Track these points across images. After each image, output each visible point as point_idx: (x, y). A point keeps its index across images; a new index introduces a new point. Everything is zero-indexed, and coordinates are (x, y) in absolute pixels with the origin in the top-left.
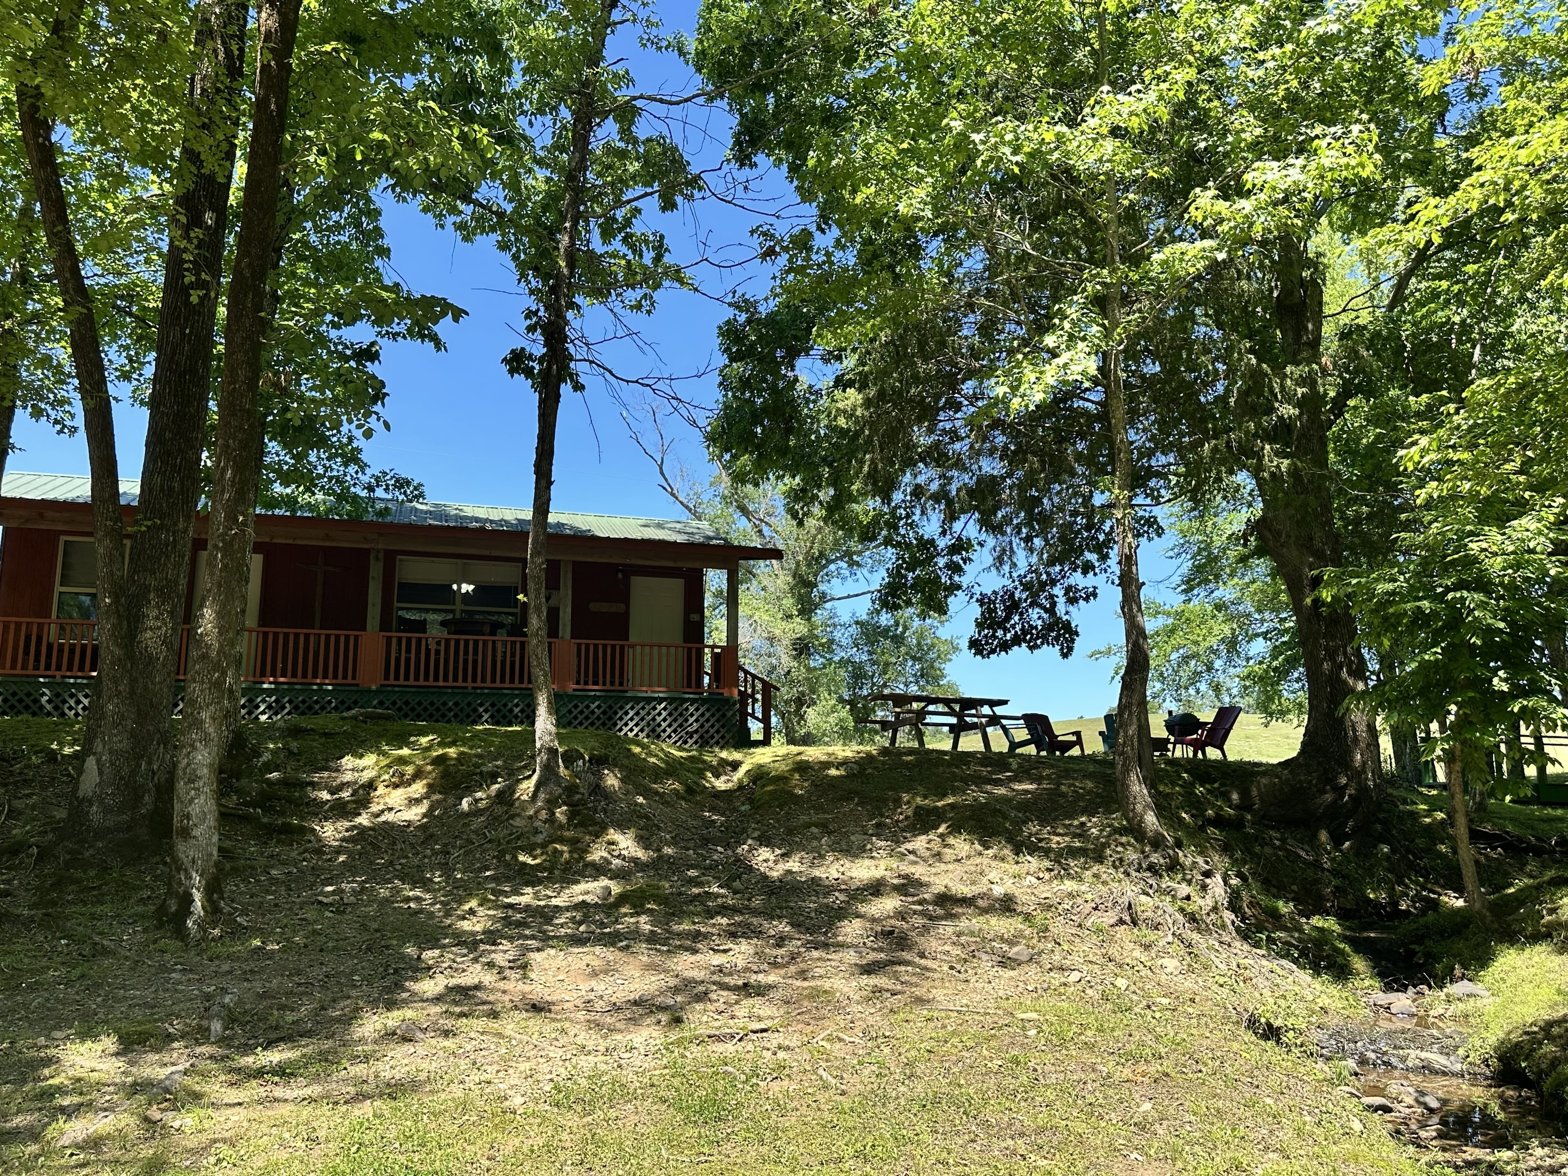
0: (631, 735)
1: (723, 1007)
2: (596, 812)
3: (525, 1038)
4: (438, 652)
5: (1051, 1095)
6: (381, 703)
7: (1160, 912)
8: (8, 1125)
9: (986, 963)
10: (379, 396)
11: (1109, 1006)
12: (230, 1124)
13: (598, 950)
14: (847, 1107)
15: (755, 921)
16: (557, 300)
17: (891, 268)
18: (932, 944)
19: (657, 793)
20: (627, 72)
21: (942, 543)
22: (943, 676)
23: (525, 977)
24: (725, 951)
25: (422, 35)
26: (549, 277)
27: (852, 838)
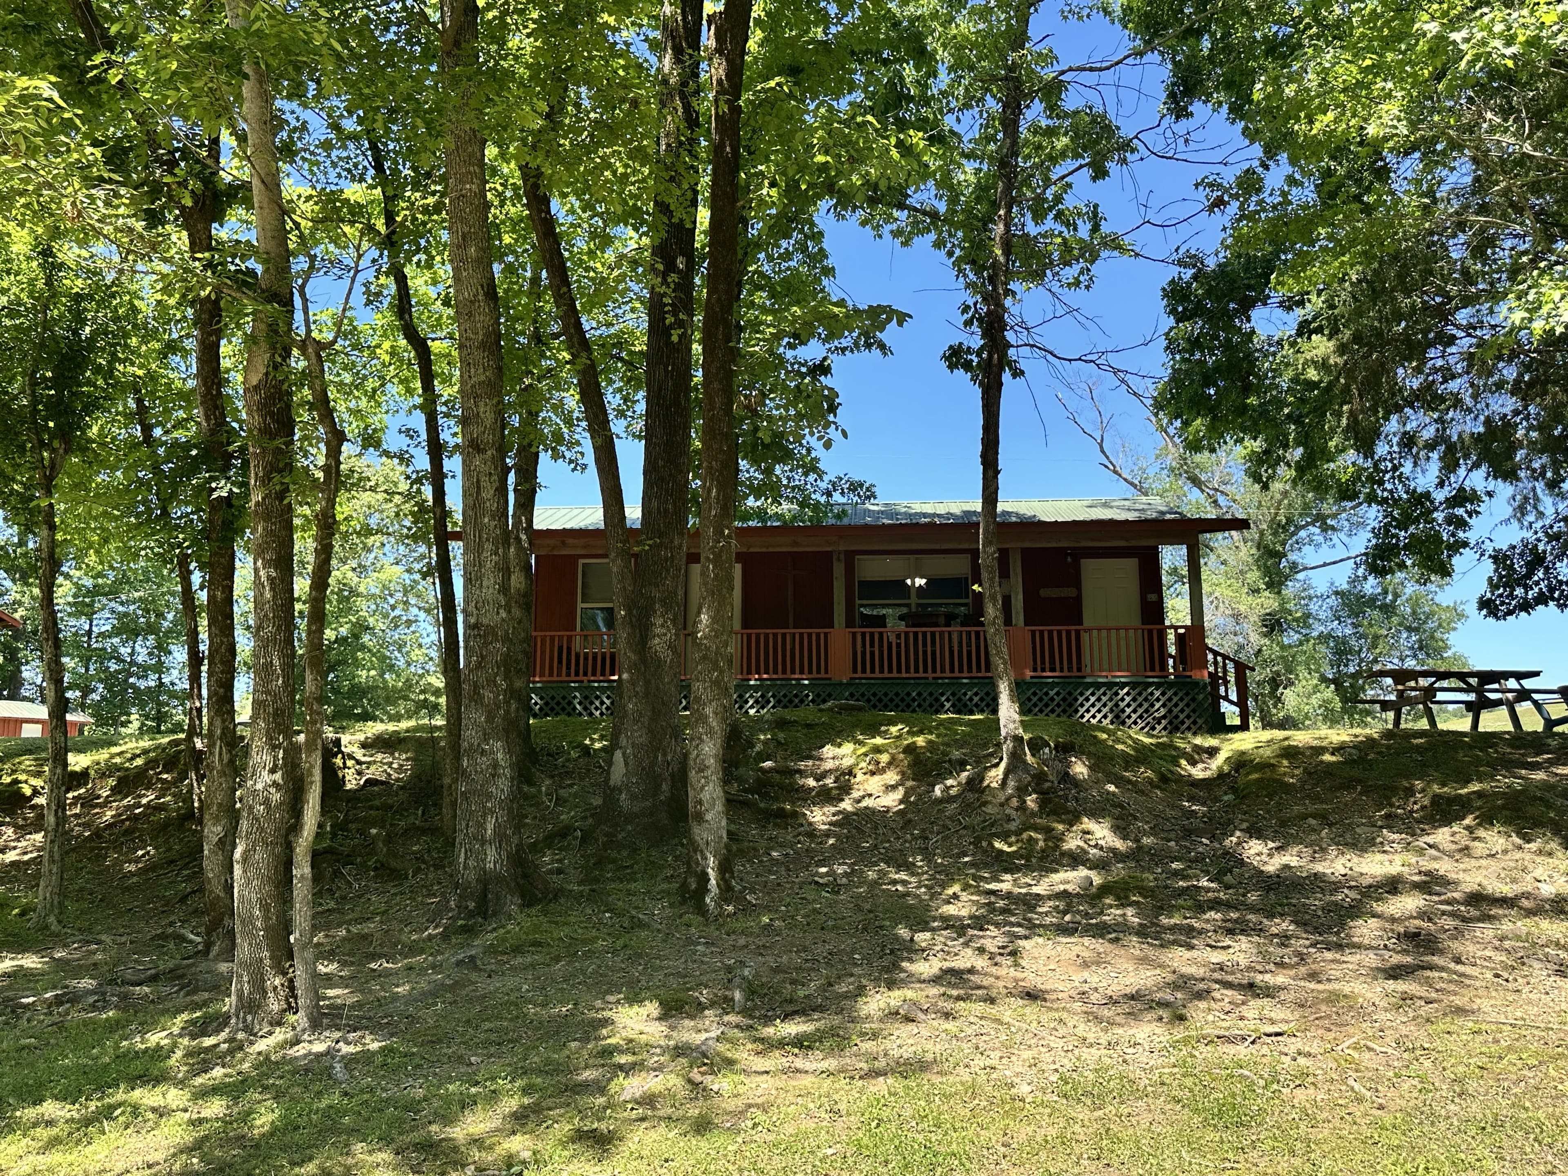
0: (1093, 721)
1: (1229, 1007)
2: (1067, 800)
3: (1024, 1026)
4: (898, 645)
6: (852, 695)
8: (579, 1078)
9: (1539, 971)
10: (834, 407)
12: (760, 1091)
13: (1086, 941)
14: (1388, 1122)
15: (1254, 918)
16: (995, 289)
17: (1358, 198)
18: (1466, 948)
19: (1129, 781)
20: (1052, 50)
21: (1439, 496)
22: (1447, 647)
23: (1016, 964)
24: (1224, 948)
25: (853, 53)
26: (984, 268)
27: (1358, 830)
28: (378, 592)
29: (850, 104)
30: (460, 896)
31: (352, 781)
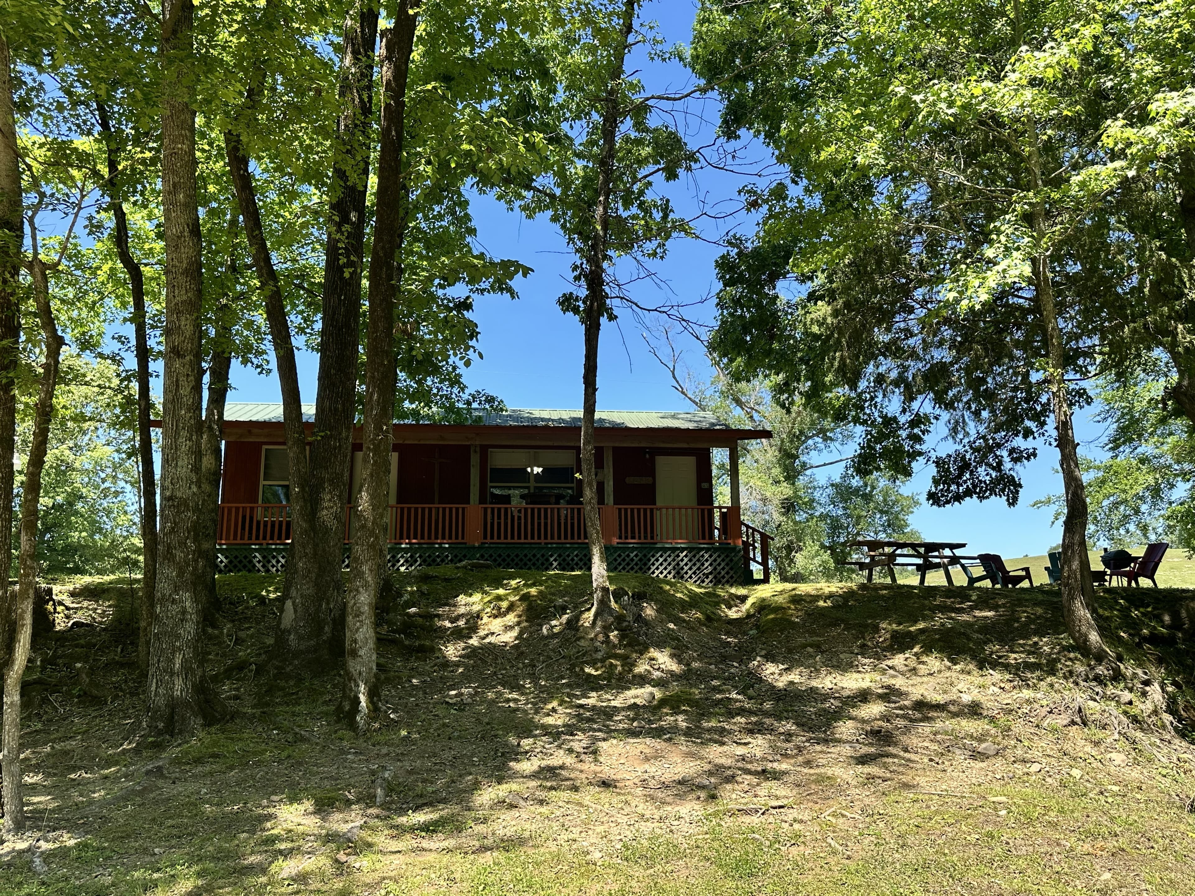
0: (661, 576)
1: (747, 788)
2: (639, 635)
3: (599, 807)
4: (519, 518)
5: (1022, 863)
6: (482, 556)
7: (1106, 715)
8: (246, 862)
9: (959, 756)
10: (474, 335)
11: (1068, 792)
12: (393, 866)
13: (648, 740)
14: (853, 868)
15: (767, 721)
16: (596, 254)
18: (913, 741)
19: (684, 621)
20: (639, 82)
21: (903, 419)
22: (907, 525)
23: (596, 760)
24: (746, 744)
25: (493, 70)
26: (589, 238)
27: (841, 656)
28: (91, 467)
29: (491, 107)
30: (151, 718)
31: (61, 623)
